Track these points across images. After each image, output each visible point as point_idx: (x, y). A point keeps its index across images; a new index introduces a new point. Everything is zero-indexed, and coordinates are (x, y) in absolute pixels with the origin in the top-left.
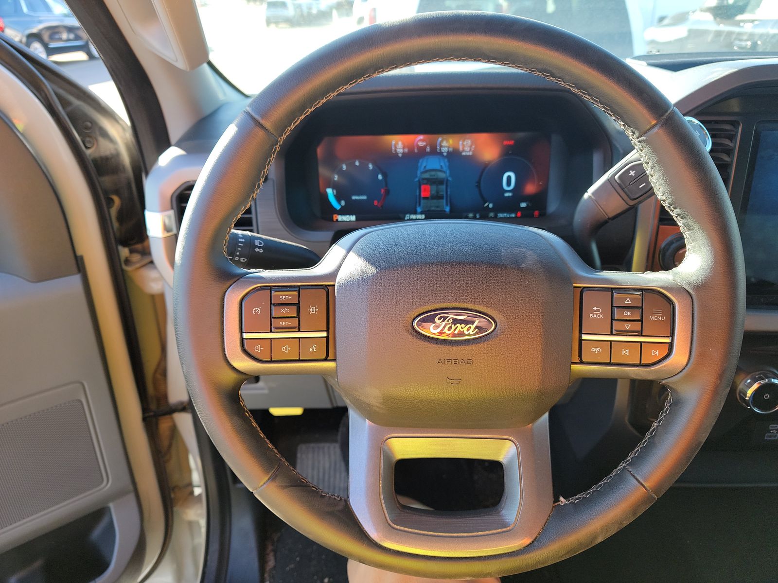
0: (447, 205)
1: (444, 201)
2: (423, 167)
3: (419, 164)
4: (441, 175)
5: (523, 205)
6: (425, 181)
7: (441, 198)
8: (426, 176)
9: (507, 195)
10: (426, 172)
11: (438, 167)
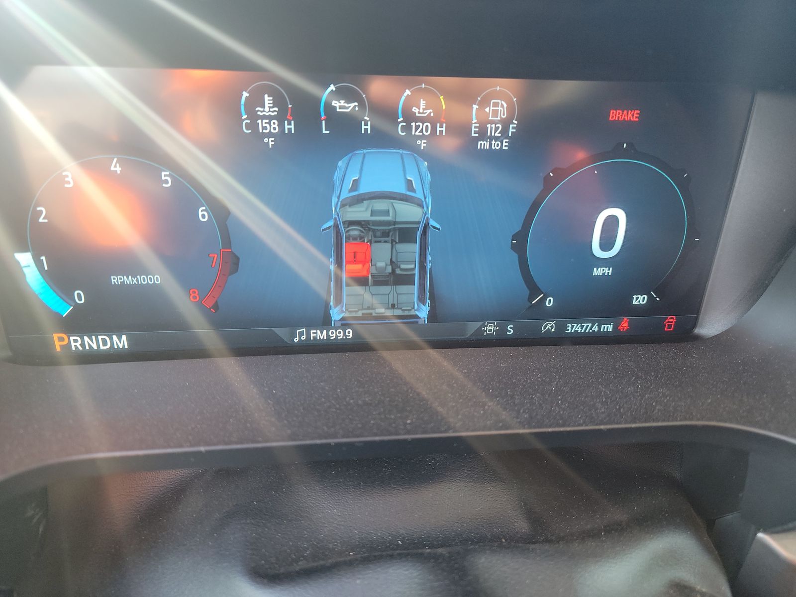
0: (422, 300)
1: (415, 288)
2: (348, 184)
3: (337, 176)
4: (408, 213)
5: (640, 300)
6: (355, 231)
7: (406, 280)
8: (361, 213)
9: (598, 272)
10: (359, 200)
11: (402, 189)
